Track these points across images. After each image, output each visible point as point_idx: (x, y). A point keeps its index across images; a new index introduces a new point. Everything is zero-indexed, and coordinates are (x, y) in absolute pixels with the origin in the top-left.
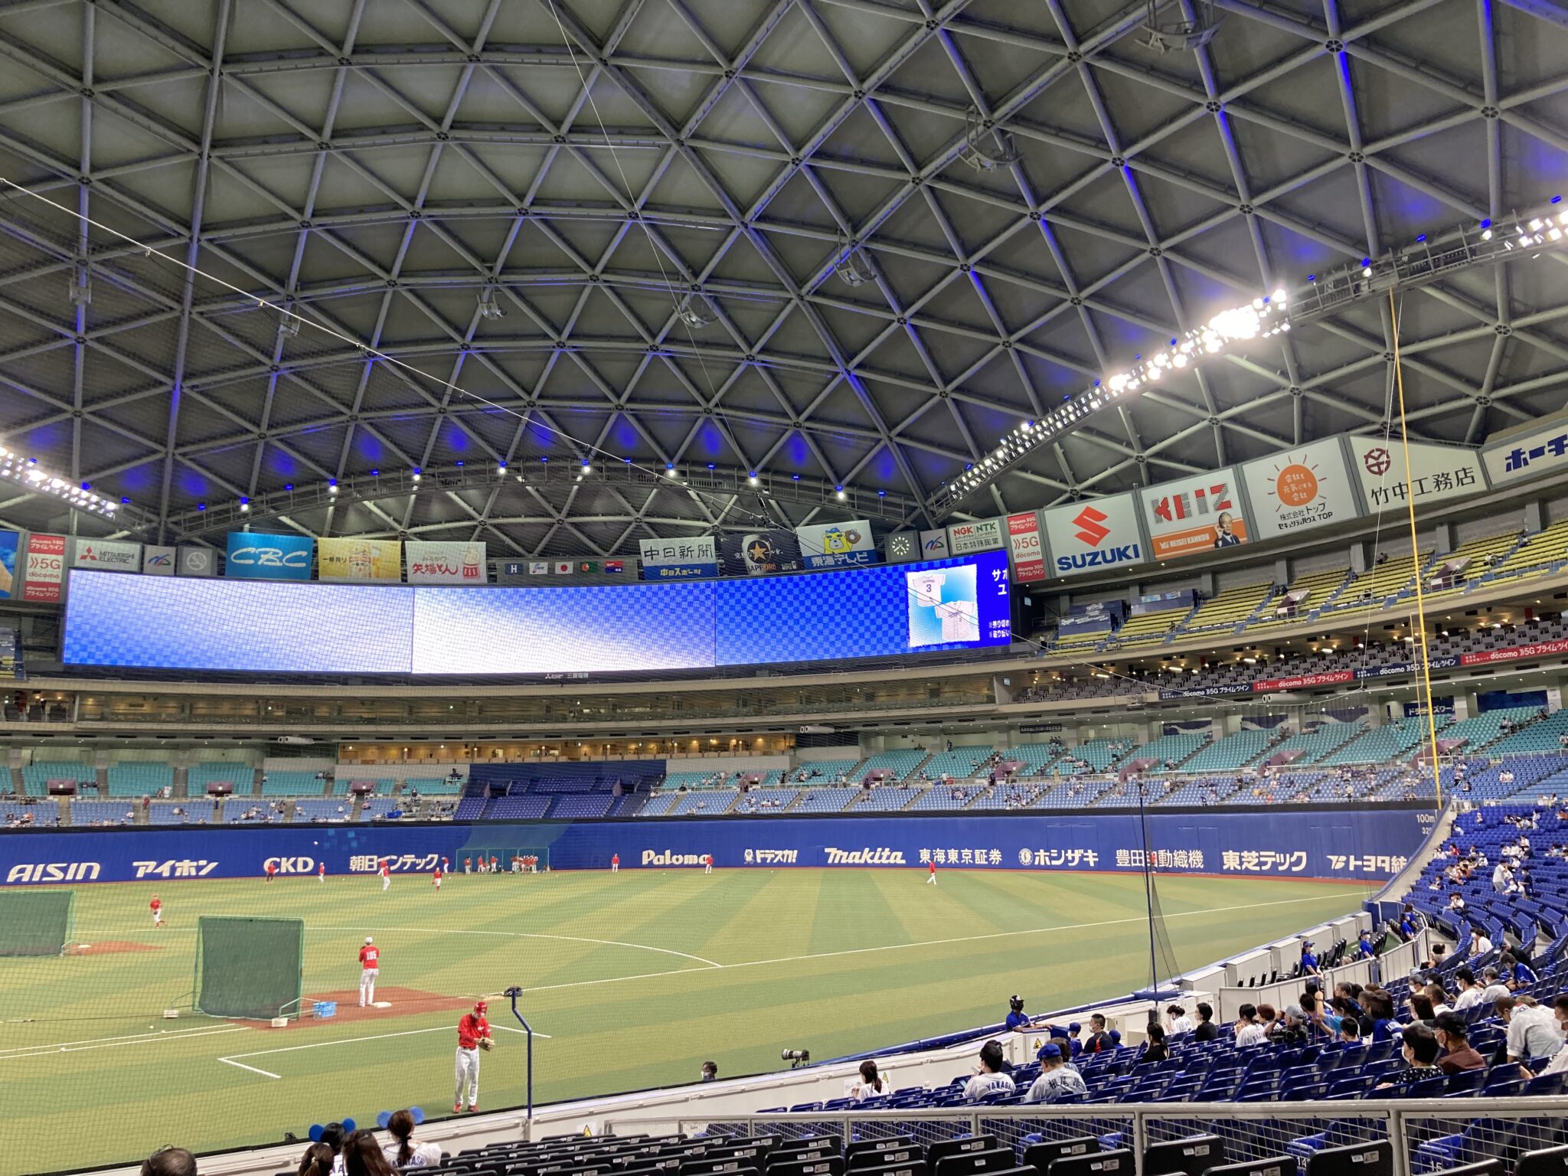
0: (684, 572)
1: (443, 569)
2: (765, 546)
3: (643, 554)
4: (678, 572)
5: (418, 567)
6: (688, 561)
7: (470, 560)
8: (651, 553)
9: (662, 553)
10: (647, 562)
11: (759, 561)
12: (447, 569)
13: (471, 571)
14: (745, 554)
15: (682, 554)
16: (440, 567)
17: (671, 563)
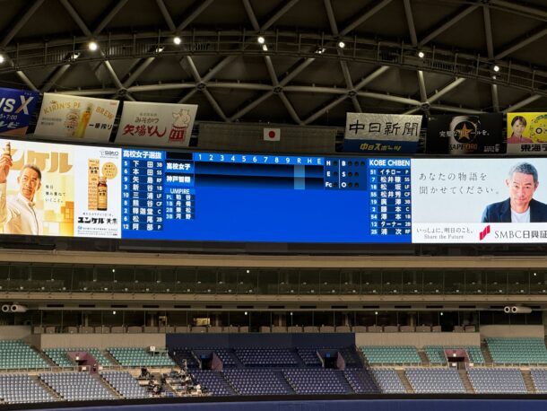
0: (384, 148)
1: (152, 131)
2: (473, 127)
3: (348, 127)
4: (378, 148)
5: (129, 128)
6: (392, 137)
7: (179, 123)
8: (357, 127)
9: (367, 128)
10: (350, 135)
11: (463, 140)
12: (156, 131)
13: (177, 133)
14: (451, 134)
15: (388, 131)
16: (150, 129)
17: (374, 138)
